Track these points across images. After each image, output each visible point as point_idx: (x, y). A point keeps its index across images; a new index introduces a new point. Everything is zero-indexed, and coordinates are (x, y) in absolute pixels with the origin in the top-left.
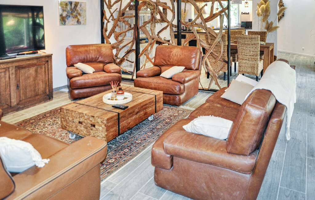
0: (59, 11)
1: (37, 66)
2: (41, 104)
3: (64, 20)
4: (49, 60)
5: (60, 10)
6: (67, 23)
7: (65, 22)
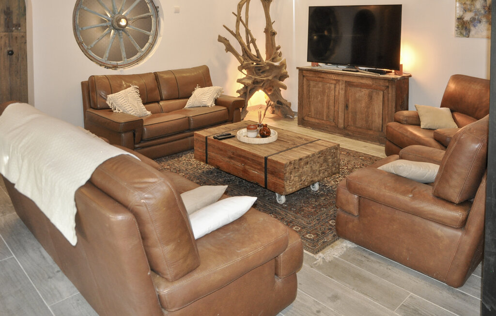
0: (456, 10)
1: (371, 89)
2: (374, 144)
3: (466, 28)
4: (390, 86)
5: (458, 9)
6: (472, 33)
7: (469, 32)
